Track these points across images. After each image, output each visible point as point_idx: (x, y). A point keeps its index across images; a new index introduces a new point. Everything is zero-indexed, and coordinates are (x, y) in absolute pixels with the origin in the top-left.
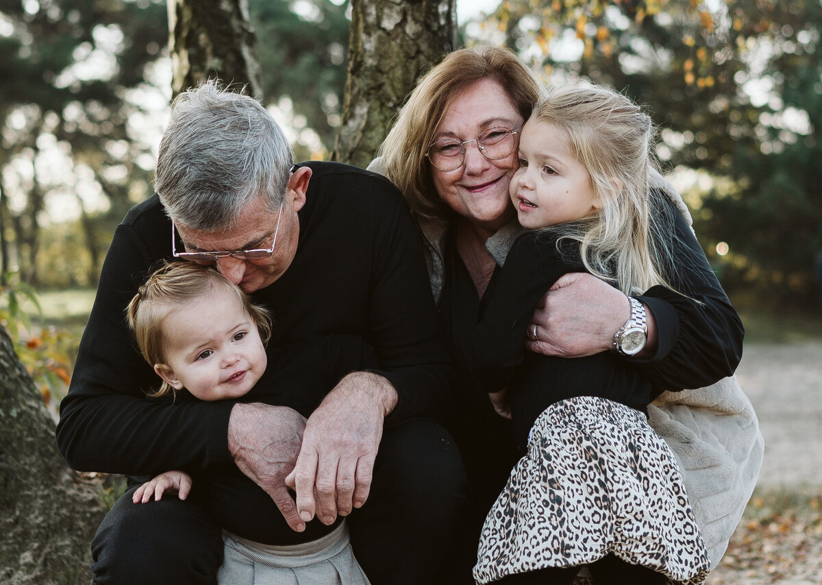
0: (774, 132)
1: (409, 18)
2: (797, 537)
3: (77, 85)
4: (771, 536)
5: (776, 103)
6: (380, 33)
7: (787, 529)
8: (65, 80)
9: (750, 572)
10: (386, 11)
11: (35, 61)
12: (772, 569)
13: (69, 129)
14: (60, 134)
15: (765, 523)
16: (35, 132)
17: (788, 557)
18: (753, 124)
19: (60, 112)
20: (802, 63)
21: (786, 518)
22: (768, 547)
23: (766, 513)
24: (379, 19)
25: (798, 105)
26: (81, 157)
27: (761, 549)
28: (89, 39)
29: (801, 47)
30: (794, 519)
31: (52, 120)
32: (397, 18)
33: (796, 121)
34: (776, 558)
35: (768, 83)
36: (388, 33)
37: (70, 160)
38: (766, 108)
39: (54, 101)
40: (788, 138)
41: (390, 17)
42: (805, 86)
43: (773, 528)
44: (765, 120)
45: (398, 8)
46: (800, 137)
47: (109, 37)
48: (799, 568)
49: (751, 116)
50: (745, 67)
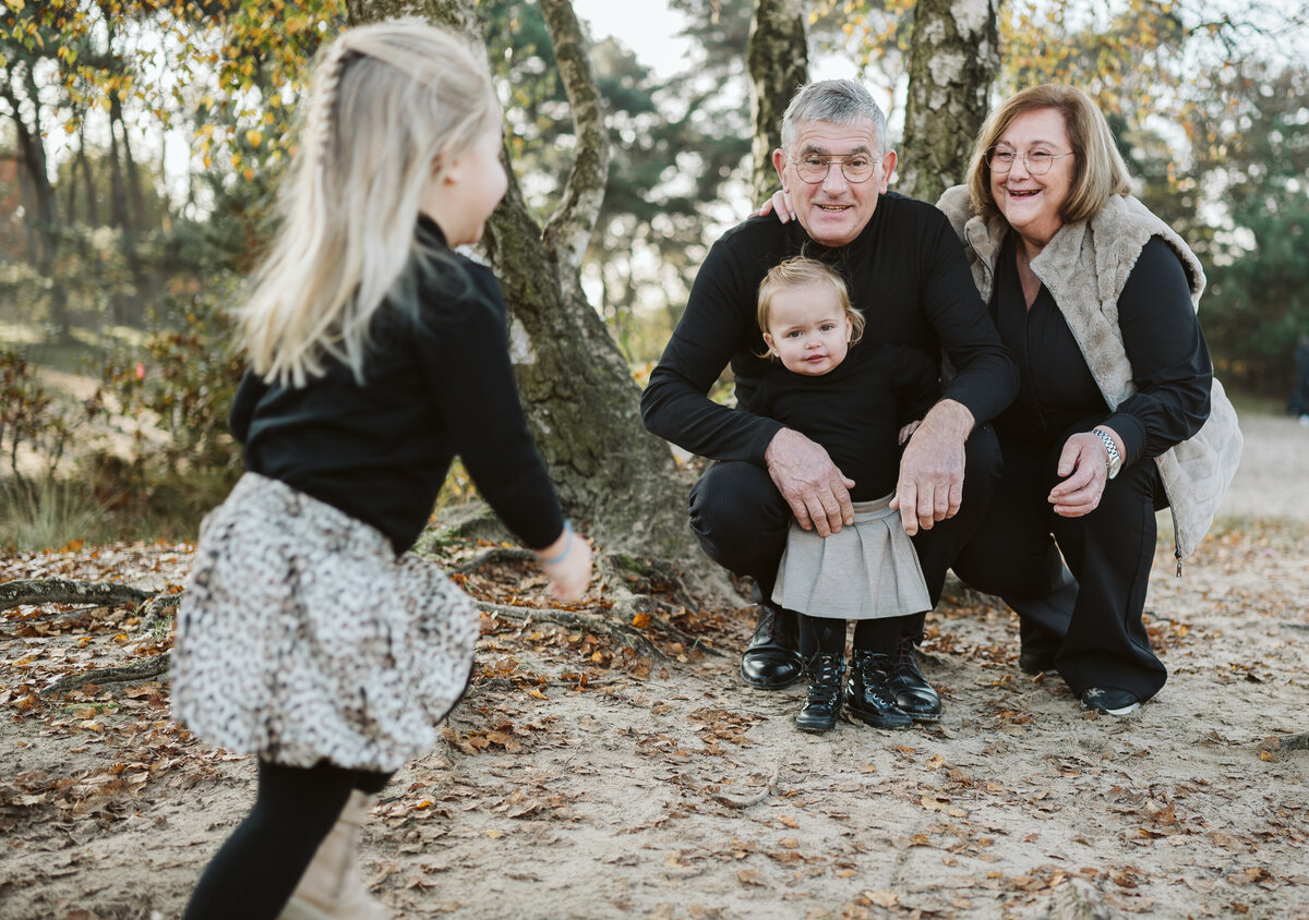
0: (1225, 248)
1: (953, 100)
2: (1246, 545)
3: (665, 201)
4: (1224, 545)
5: (1228, 223)
6: (929, 112)
7: (1236, 541)
8: (655, 195)
9: (1209, 568)
10: (934, 93)
11: (630, 180)
12: (1227, 567)
13: (656, 236)
14: (650, 240)
15: (1219, 537)
16: (630, 237)
17: (1238, 561)
18: (1208, 241)
19: (649, 221)
20: (1251, 191)
21: (1236, 533)
22: (1223, 553)
23: (1220, 530)
24: (928, 100)
25: (1245, 225)
26: (667, 257)
27: (1216, 553)
28: (673, 163)
29: (1251, 179)
30: (1243, 535)
31: (644, 229)
32: (943, 100)
33: (1244, 239)
34: (1230, 560)
35: (1222, 208)
36: (935, 112)
37: (659, 261)
38: (1221, 229)
39: (646, 212)
40: (1237, 253)
41: (937, 98)
42: (1253, 210)
43: (1226, 540)
44: (1219, 238)
45: (943, 91)
46: (1247, 252)
47: (691, 163)
48: (1248, 567)
49: (1207, 234)
50: (1204, 193)
